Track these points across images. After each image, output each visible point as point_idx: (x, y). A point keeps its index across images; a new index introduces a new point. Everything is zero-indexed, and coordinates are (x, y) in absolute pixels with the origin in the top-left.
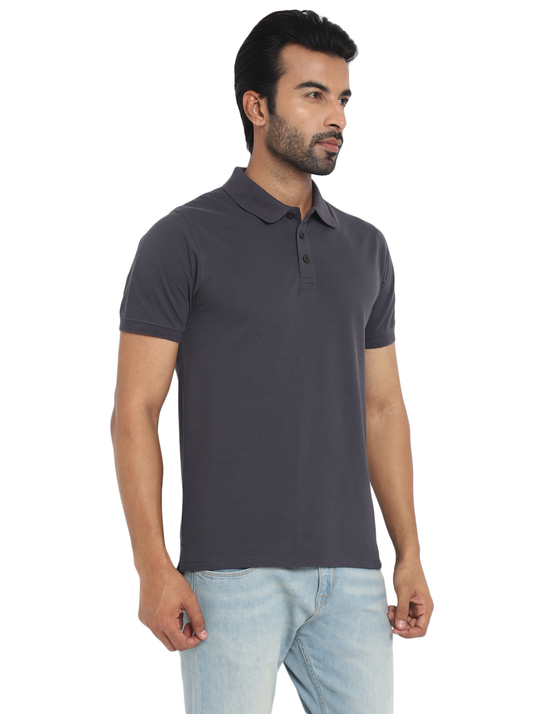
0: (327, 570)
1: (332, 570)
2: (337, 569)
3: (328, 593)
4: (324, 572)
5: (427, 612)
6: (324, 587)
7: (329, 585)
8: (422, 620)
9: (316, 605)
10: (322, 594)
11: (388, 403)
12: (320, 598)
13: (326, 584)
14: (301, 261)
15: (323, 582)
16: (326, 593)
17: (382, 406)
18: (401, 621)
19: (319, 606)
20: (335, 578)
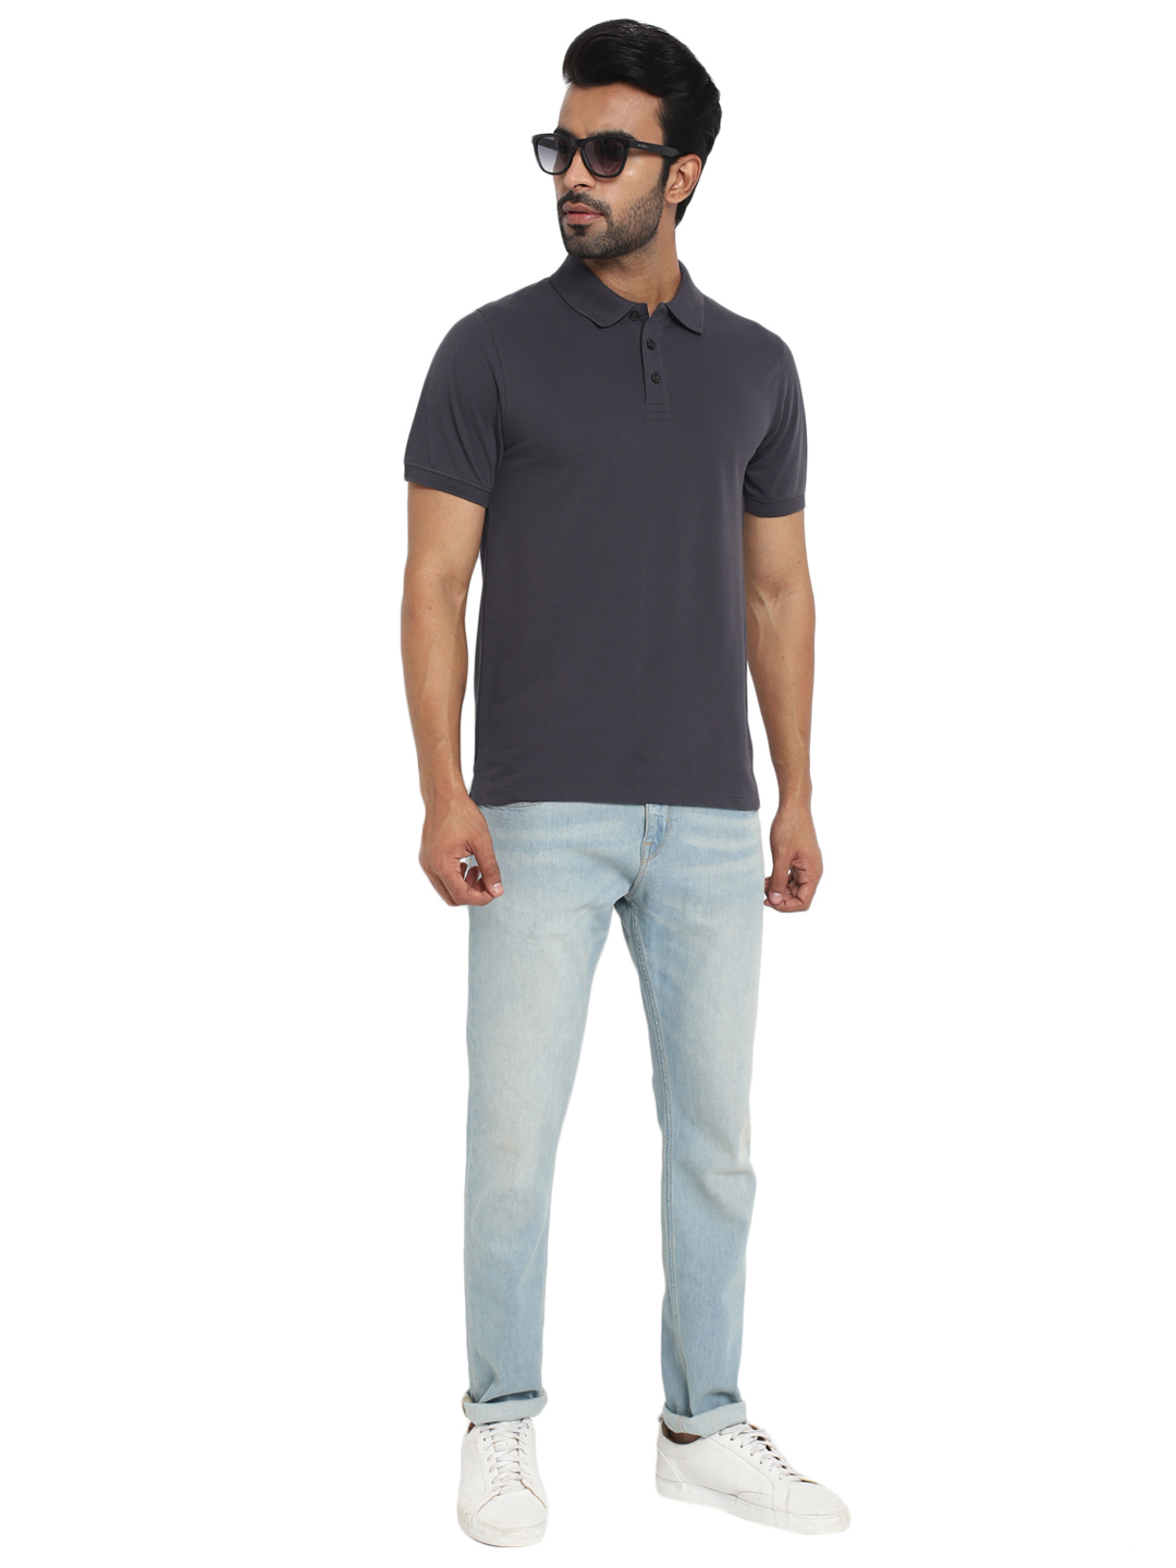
0: (657, 807)
1: (665, 808)
2: (674, 808)
3: (659, 841)
4: (653, 809)
5: (811, 880)
6: (653, 832)
7: (660, 829)
8: (804, 892)
9: (642, 856)
10: (650, 841)
11: (785, 584)
12: (648, 847)
13: (656, 827)
14: (649, 381)
15: (652, 823)
16: (656, 840)
17: (777, 590)
18: (777, 894)
19: (646, 857)
20: (669, 821)
